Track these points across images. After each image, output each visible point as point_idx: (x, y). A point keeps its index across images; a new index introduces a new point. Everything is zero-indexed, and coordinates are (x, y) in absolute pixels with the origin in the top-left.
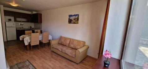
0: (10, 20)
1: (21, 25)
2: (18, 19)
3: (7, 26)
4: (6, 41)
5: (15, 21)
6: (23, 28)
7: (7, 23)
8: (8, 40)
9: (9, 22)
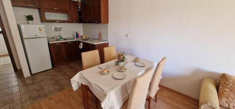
0: (30, 18)
1: (56, 30)
2: (49, 16)
3: (24, 37)
4: (30, 75)
5: (43, 20)
6: (61, 38)
7: (22, 27)
8: (33, 72)
9: (29, 24)
